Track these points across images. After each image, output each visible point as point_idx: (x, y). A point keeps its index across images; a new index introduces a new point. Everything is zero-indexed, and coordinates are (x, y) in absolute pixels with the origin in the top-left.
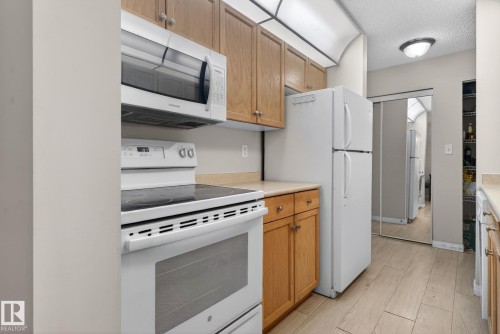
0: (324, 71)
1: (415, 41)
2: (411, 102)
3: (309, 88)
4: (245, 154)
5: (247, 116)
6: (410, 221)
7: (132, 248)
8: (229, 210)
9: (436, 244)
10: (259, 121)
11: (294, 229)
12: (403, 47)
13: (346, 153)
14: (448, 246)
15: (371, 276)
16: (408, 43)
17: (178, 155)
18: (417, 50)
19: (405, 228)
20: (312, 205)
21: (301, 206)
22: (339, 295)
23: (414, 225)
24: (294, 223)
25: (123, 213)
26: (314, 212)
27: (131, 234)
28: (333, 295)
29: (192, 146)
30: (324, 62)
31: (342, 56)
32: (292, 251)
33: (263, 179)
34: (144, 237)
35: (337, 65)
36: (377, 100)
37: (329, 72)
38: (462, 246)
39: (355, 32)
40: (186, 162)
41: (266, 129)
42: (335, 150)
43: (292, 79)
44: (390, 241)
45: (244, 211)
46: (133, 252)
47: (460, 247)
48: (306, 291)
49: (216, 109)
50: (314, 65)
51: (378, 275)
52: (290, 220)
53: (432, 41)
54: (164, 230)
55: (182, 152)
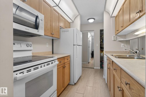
0: (70, 23)
1: (91, 19)
2: (89, 33)
3: (66, 28)
4: (47, 46)
5: (49, 34)
6: (89, 63)
7: (18, 79)
8: (48, 63)
9: (95, 68)
10: (53, 36)
11: (64, 67)
12: (88, 20)
13: (77, 46)
14: (97, 68)
15: (82, 78)
16: (89, 19)
17: (26, 46)
18: (91, 21)
19: (88, 64)
20: (68, 60)
21: (66, 61)
22: (75, 84)
23: (90, 64)
24: (64, 65)
25: (14, 67)
26: (69, 62)
27: (17, 74)
28: (74, 84)
29: (31, 43)
30: (70, 21)
31: (74, 20)
32: (63, 73)
33: (53, 53)
34: (21, 75)
35: (73, 22)
36: (83, 32)
37: (71, 23)
38: (100, 68)
39: (78, 14)
40: (29, 48)
41: (54, 38)
42: (74, 45)
43: (62, 24)
44: (85, 68)
45: (52, 63)
46: (18, 80)
47: (99, 68)
48: (67, 84)
49: (41, 32)
50: (67, 21)
51: (84, 77)
52: (63, 65)
53: (94, 19)
54: (28, 71)
55: (28, 45)
